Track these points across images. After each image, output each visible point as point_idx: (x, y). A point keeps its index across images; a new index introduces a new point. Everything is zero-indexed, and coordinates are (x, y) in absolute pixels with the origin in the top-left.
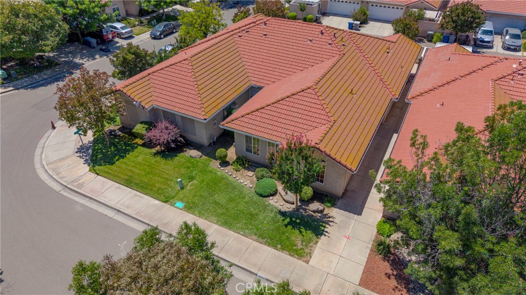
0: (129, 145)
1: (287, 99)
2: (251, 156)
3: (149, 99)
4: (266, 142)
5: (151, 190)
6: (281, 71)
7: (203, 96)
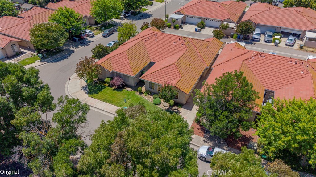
0: (102, 86)
1: (165, 68)
2: (151, 90)
3: (111, 68)
4: (157, 84)
5: (114, 103)
6: (163, 56)
7: (132, 67)
